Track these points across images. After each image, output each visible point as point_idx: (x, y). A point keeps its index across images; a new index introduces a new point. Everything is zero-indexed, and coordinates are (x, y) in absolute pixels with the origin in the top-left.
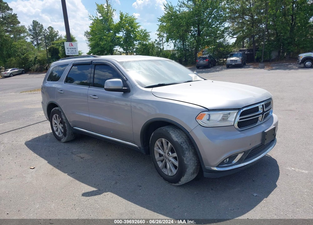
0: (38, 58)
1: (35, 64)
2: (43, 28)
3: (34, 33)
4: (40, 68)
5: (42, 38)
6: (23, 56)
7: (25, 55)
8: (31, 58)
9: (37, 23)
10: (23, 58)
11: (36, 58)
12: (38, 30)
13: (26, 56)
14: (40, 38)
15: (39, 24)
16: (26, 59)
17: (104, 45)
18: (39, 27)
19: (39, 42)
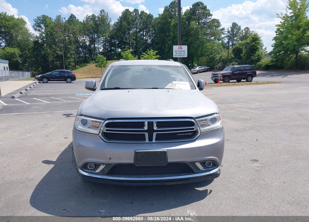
0: (223, 57)
1: (219, 63)
2: (240, 29)
3: (231, 34)
4: (222, 66)
5: (237, 39)
6: (211, 56)
7: (213, 54)
8: (218, 57)
9: (236, 24)
10: (211, 57)
11: (221, 57)
12: (235, 31)
13: (214, 56)
14: (235, 39)
15: (238, 26)
16: (213, 59)
17: (288, 44)
18: (237, 29)
19: (234, 42)
